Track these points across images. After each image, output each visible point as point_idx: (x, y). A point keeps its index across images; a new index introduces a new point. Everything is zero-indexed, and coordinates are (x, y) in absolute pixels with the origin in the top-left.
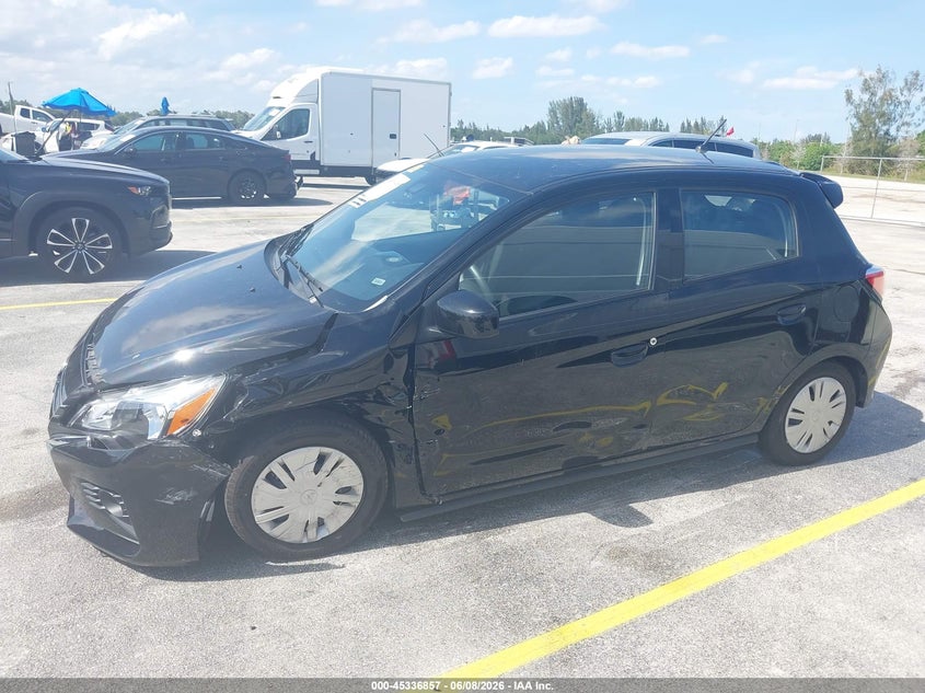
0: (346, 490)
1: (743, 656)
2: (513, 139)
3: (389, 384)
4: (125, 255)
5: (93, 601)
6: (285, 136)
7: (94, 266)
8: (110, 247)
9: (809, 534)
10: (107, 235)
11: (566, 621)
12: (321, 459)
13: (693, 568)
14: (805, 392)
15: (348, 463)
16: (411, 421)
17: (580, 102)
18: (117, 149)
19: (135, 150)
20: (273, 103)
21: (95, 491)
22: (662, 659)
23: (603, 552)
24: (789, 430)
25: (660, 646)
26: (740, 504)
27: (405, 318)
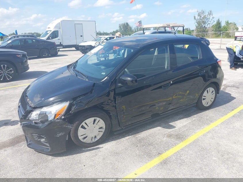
0: (101, 128)
1: (206, 156)
2: (111, 34)
3: (110, 99)
4: (17, 74)
5: (39, 165)
6: (52, 38)
7: (9, 78)
8: (13, 72)
9: (212, 126)
10: (11, 69)
11: (162, 153)
12: (95, 121)
13: (188, 137)
14: (206, 92)
15: (101, 121)
16: (116, 108)
17: (127, 24)
18: (7, 45)
19: (12, 45)
20: (48, 29)
21: (36, 136)
22: (187, 160)
23: (166, 136)
24: (203, 101)
25: (186, 156)
26: (195, 120)
27: (112, 82)
